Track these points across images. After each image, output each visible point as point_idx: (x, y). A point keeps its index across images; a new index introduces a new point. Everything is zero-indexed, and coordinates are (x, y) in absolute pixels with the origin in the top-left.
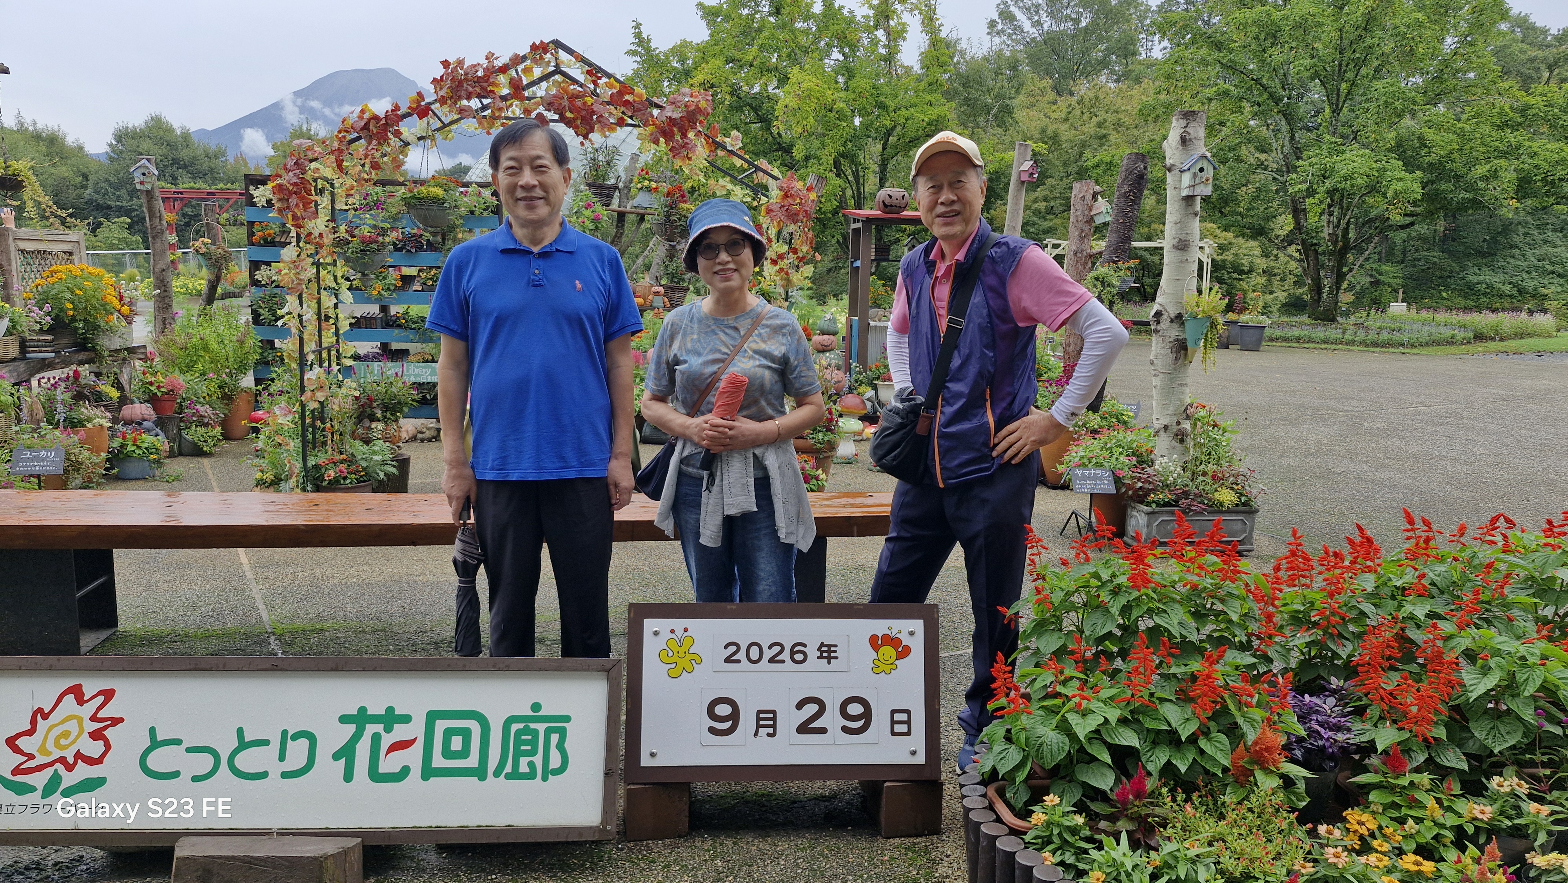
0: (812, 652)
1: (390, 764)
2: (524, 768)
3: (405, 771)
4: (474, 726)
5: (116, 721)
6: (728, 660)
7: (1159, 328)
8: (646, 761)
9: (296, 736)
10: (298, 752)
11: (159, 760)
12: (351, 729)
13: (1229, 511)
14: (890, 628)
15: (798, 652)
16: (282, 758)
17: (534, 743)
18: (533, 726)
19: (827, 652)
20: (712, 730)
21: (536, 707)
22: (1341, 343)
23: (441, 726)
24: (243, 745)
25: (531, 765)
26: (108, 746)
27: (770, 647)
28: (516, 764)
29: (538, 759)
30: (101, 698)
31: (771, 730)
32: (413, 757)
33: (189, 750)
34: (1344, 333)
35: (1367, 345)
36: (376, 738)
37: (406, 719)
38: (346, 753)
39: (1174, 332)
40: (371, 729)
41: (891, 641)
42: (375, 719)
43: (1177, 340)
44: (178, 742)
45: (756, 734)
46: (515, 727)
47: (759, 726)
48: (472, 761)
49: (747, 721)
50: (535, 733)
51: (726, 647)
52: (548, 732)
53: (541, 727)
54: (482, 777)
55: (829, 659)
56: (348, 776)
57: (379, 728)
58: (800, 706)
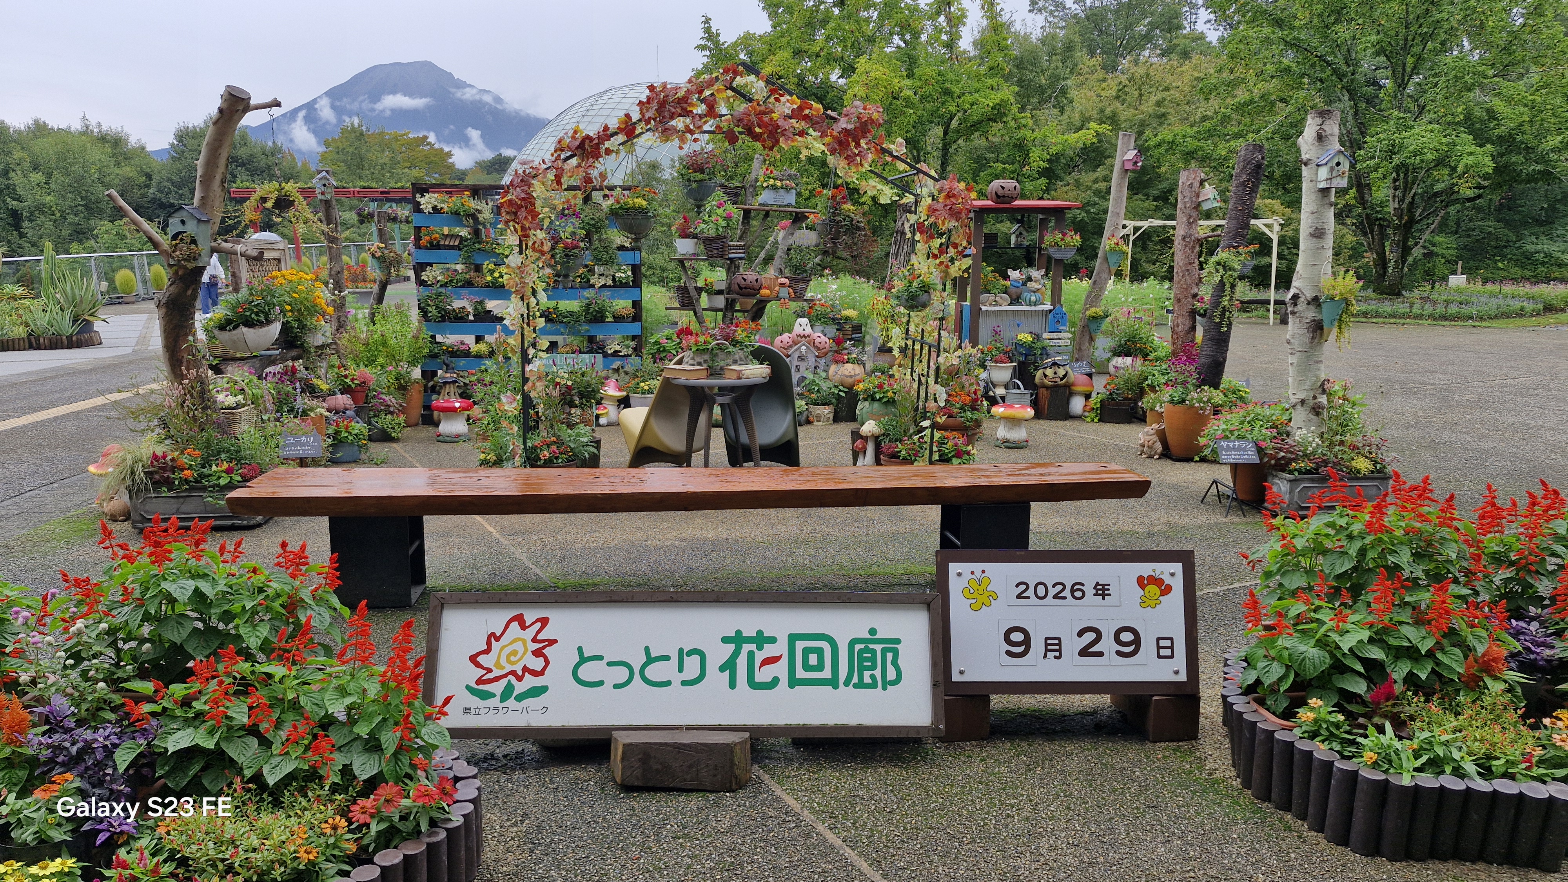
0: (1089, 590)
1: (764, 675)
2: (867, 680)
3: (775, 681)
4: (825, 646)
5: (552, 642)
6: (1019, 596)
7: (1296, 310)
8: (956, 677)
9: (690, 653)
10: (692, 665)
11: (587, 672)
12: (731, 647)
13: (1365, 478)
14: (1154, 570)
15: (1078, 591)
16: (681, 670)
17: (873, 660)
18: (871, 646)
19: (1102, 590)
20: (1009, 653)
21: (873, 631)
22: (1409, 317)
23: (800, 645)
24: (650, 660)
25: (873, 677)
26: (547, 662)
27: (1054, 586)
28: (861, 677)
29: (878, 673)
30: (539, 625)
31: (1057, 654)
32: (780, 669)
33: (610, 664)
34: (1411, 307)
35: (1435, 319)
36: (751, 655)
37: (773, 640)
38: (729, 666)
39: (1311, 314)
40: (746, 648)
41: (1155, 580)
42: (749, 640)
43: (1314, 321)
44: (600, 658)
45: (1045, 657)
46: (858, 647)
47: (1047, 650)
48: (827, 673)
49: (1038, 646)
50: (874, 652)
51: (1017, 586)
52: (884, 651)
53: (878, 648)
54: (836, 687)
55: (1104, 596)
56: (732, 684)
57: (753, 647)
58: (1080, 634)
